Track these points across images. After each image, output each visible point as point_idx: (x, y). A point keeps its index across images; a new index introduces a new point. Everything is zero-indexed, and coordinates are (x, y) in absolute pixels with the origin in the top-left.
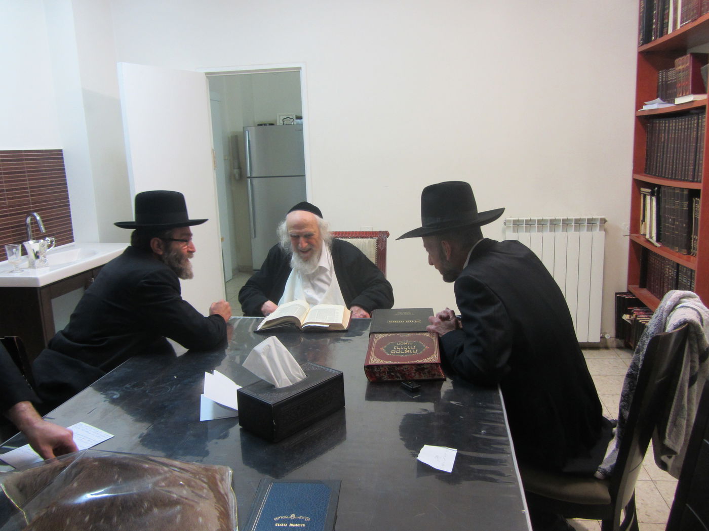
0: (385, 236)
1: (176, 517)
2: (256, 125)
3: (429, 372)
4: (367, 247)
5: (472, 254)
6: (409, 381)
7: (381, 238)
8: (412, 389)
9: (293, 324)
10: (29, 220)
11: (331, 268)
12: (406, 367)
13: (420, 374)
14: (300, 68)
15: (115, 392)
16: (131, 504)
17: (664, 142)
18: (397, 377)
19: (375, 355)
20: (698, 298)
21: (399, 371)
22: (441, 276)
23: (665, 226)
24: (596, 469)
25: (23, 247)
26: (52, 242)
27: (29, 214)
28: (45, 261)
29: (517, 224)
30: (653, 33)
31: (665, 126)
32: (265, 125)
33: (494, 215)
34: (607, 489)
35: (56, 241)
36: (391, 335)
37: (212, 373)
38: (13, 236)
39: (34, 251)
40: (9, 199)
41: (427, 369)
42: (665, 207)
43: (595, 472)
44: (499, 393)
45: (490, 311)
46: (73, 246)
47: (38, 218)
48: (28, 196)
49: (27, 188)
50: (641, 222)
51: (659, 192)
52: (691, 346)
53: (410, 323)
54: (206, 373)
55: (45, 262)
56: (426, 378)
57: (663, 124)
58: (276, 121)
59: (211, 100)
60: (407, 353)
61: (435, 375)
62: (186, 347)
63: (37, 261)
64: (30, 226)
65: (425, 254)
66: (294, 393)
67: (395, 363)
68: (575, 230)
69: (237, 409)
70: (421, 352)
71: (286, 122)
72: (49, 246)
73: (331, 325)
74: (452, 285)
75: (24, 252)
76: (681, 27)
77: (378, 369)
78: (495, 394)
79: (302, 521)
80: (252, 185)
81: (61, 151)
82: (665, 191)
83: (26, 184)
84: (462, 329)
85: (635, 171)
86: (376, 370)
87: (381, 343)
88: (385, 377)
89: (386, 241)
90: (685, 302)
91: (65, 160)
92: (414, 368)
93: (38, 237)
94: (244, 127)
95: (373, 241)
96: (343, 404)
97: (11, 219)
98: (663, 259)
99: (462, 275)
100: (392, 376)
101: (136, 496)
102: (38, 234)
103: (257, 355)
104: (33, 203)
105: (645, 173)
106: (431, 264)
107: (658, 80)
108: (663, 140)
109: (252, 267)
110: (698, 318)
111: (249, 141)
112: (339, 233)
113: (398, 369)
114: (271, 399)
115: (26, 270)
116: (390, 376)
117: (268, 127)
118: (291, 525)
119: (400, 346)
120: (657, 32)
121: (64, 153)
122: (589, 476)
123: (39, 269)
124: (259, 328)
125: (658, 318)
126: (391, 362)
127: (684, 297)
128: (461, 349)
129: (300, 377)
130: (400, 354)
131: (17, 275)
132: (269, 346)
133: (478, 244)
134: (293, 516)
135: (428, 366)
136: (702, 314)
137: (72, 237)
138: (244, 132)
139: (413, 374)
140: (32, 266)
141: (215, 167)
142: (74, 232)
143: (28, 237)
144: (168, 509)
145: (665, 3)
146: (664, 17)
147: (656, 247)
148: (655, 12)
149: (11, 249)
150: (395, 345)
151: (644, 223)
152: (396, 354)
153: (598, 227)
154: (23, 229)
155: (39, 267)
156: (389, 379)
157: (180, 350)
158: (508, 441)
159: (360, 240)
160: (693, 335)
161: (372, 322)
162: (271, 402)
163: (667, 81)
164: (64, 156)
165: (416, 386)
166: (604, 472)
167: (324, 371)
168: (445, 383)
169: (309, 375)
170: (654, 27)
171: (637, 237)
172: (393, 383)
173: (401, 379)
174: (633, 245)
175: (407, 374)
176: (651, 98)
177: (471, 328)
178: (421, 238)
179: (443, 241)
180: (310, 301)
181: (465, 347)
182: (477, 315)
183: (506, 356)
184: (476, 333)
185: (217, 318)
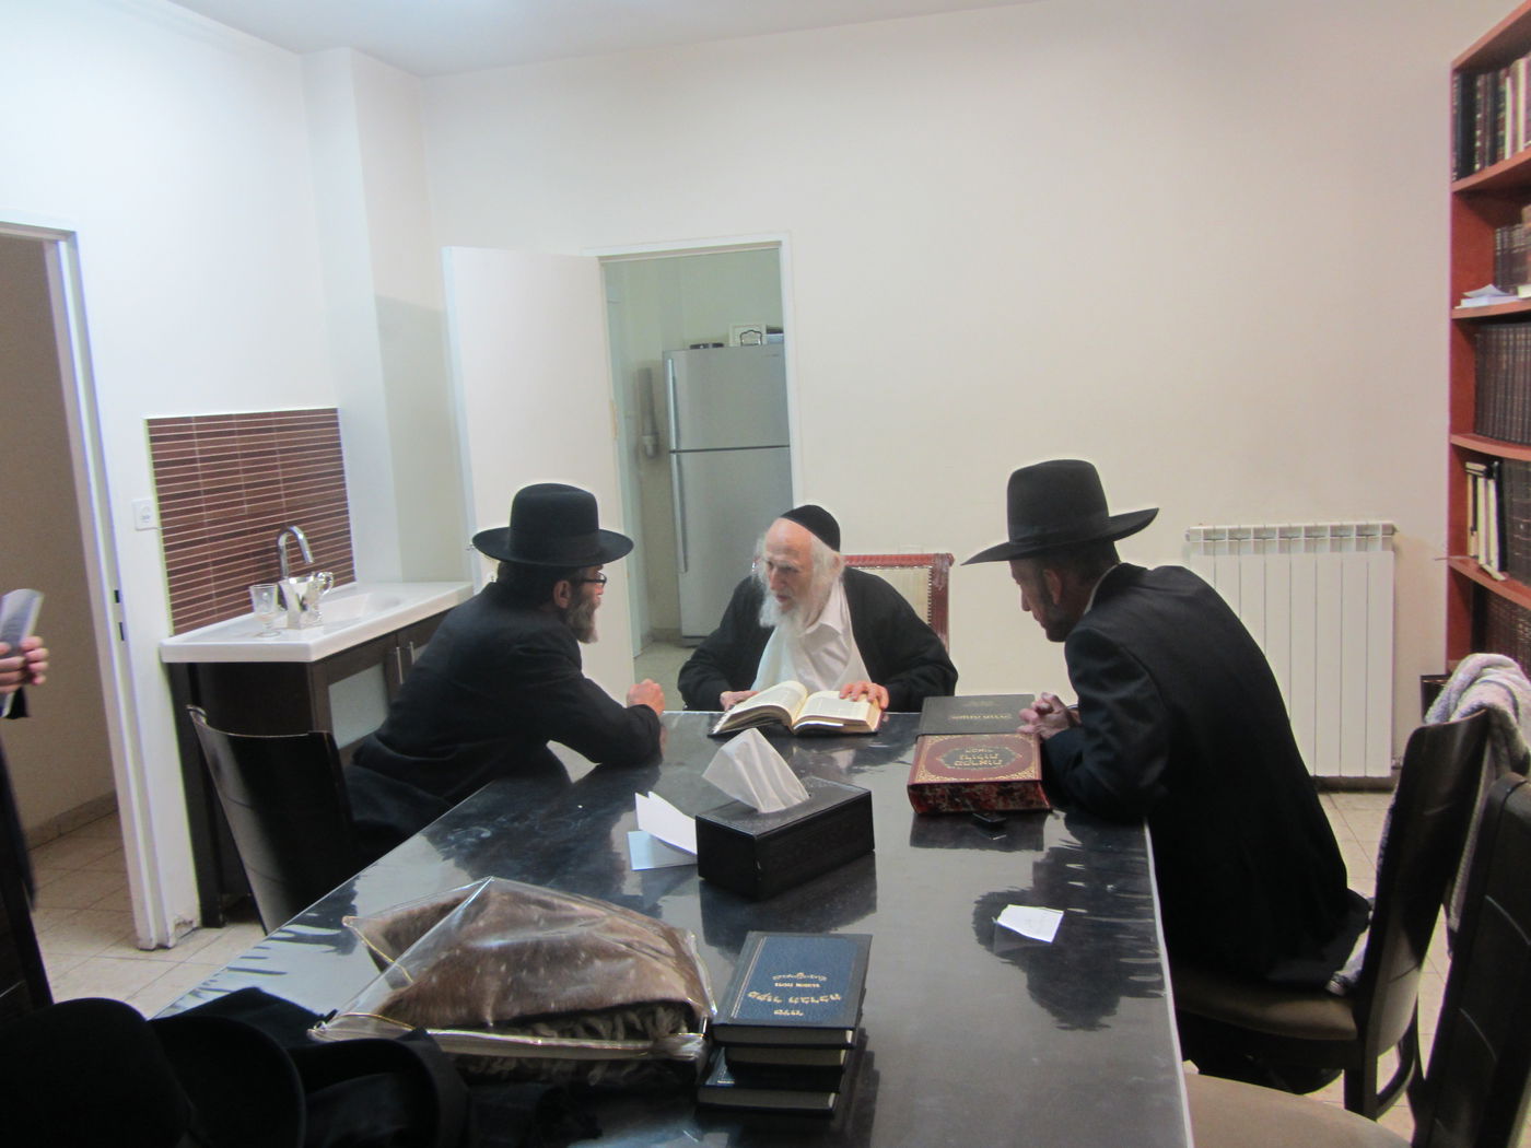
0: (947, 563)
1: (628, 973)
2: (688, 347)
3: (1022, 798)
4: (912, 588)
5: (1098, 591)
6: (986, 811)
7: (938, 569)
8: (991, 823)
9: (778, 721)
10: (283, 541)
11: (846, 631)
12: (981, 787)
13: (1005, 800)
14: (779, 243)
15: (484, 829)
16: (563, 954)
17: (1507, 371)
18: (966, 806)
19: (926, 768)
20: (1516, 667)
21: (969, 796)
22: (1043, 632)
23: (1512, 539)
24: (1330, 977)
25: (278, 589)
26: (328, 579)
27: (284, 528)
28: (317, 615)
30: (1477, 157)
31: (1508, 340)
32: (706, 346)
33: (1140, 521)
34: (1350, 1014)
35: (335, 577)
36: (954, 737)
37: (647, 795)
39: (298, 595)
40: (249, 502)
41: (1018, 790)
42: (1512, 503)
43: (1326, 982)
44: (1143, 832)
45: (1128, 690)
46: (354, 588)
47: (301, 536)
48: (279, 497)
49: (277, 482)
50: (1469, 532)
51: (1500, 469)
53: (990, 719)
54: (637, 794)
55: (316, 617)
56: (1017, 808)
57: (1506, 334)
58: (728, 336)
59: (609, 302)
60: (984, 765)
61: (1031, 802)
62: (592, 759)
63: (304, 615)
64: (285, 551)
65: (1015, 591)
66: (789, 820)
67: (962, 780)
69: (696, 853)
70: (1008, 764)
71: (747, 340)
72: (326, 587)
73: (847, 723)
74: (1062, 645)
75: (282, 601)
76: (1526, 148)
77: (931, 791)
78: (1137, 833)
79: (816, 981)
80: (679, 463)
81: (334, 411)
82: (1510, 470)
83: (277, 475)
84: (1081, 726)
85: (1455, 429)
86: (927, 793)
87: (936, 750)
88: (945, 805)
89: (947, 574)
90: (1490, 674)
91: (341, 427)
92: (995, 789)
93: (302, 572)
94: (663, 353)
95: (924, 572)
96: (872, 845)
97: (253, 539)
98: (1515, 606)
99: (1078, 628)
100: (957, 804)
102: (299, 566)
103: (728, 759)
104: (289, 510)
105: (1475, 432)
106: (1026, 608)
107: (1495, 246)
108: (1504, 366)
109: (679, 630)
110: (1506, 700)
111: (674, 378)
112: (858, 558)
113: (968, 790)
114: (752, 829)
115: (284, 632)
116: (952, 803)
117: (711, 351)
118: (798, 985)
119: (970, 755)
120: (1484, 154)
121: (339, 414)
122: (1317, 991)
123: (308, 630)
124: (717, 729)
125: (1443, 704)
126: (954, 780)
127: (1489, 665)
128: (1078, 759)
129: (799, 798)
130: (971, 766)
131: (269, 640)
132: (747, 744)
133: (1109, 575)
134: (800, 975)
135: (1020, 786)
136: (1516, 694)
137: (352, 572)
138: (664, 364)
139: (994, 801)
140: (294, 624)
141: (616, 434)
142: (356, 561)
143: (280, 571)
144: (615, 961)
145: (1497, 97)
146: (1496, 126)
147: (1496, 580)
148: (1479, 116)
149: (259, 593)
150: (963, 752)
151: (1475, 533)
152: (963, 767)
153: (1380, 542)
154: (272, 558)
155: (307, 626)
156: (952, 810)
157: (577, 766)
158: (1151, 900)
159: (897, 570)
160: (1497, 732)
161: (922, 718)
162: (752, 833)
163: (1515, 252)
164: (340, 421)
165: (998, 819)
166: (1345, 983)
167: (840, 789)
168: (1050, 819)
169: (813, 794)
170: (1478, 144)
171: (1461, 561)
172: (958, 816)
173: (972, 809)
174: (1456, 578)
175: (983, 799)
176: (1480, 284)
177: (1095, 720)
178: (1008, 563)
179: (1045, 571)
180: (811, 689)
181: (1084, 756)
182: (1102, 697)
183: (1156, 769)
184: (1103, 728)
185: (644, 710)
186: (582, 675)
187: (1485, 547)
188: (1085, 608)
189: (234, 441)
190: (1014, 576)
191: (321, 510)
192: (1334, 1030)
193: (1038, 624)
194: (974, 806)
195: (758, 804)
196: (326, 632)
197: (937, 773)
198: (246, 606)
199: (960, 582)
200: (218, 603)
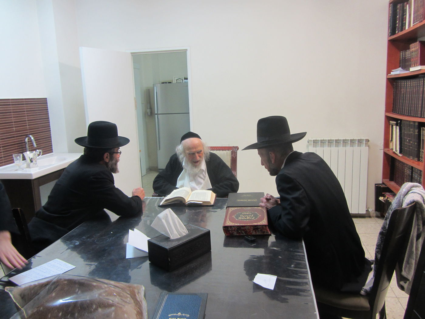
1: (112, 314)
2: (161, 83)
3: (261, 230)
4: (225, 157)
5: (286, 160)
6: (249, 235)
7: (234, 150)
8: (251, 240)
9: (181, 201)
10: (27, 140)
12: (248, 227)
13: (255, 232)
14: (187, 50)
15: (77, 241)
16: (86, 306)
17: (404, 94)
18: (242, 233)
19: (229, 220)
20: (422, 187)
21: (244, 230)
22: (268, 172)
23: (404, 144)
24: (361, 289)
25: (23, 155)
26: (40, 152)
27: (27, 136)
29: (315, 142)
30: (397, 29)
31: (404, 84)
32: (166, 83)
33: (300, 136)
34: (368, 302)
35: (43, 152)
36: (239, 208)
37: (133, 230)
38: (18, 149)
39: (30, 158)
40: (15, 127)
41: (260, 228)
42: (404, 133)
43: (360, 291)
45: (296, 194)
46: (53, 155)
47: (32, 138)
48: (27, 126)
49: (26, 121)
50: (390, 141)
51: (400, 123)
52: (417, 216)
53: (250, 201)
54: (130, 230)
55: (36, 164)
56: (259, 234)
57: (403, 83)
58: (173, 80)
59: (134, 68)
60: (248, 219)
61: (264, 232)
62: (118, 215)
63: (32, 164)
64: (28, 143)
66: (181, 242)
67: (241, 225)
68: (351, 146)
69: (148, 251)
70: (256, 219)
71: (178, 81)
72: (39, 155)
73: (204, 202)
75: (24, 159)
76: (413, 25)
77: (231, 228)
78: (300, 244)
80: (158, 118)
81: (46, 99)
82: (404, 123)
83: (25, 118)
84: (280, 205)
85: (387, 111)
86: (229, 229)
87: (233, 213)
88: (235, 233)
89: (237, 152)
90: (414, 190)
92: (252, 228)
93: (32, 149)
94: (153, 85)
95: (229, 152)
96: (210, 249)
97: (17, 139)
98: (404, 164)
99: (280, 173)
101: (88, 302)
103: (160, 219)
104: (29, 130)
105: (392, 112)
106: (263, 164)
107: (400, 57)
108: (403, 92)
109: (157, 167)
110: (421, 199)
111: (156, 92)
113: (243, 228)
114: (167, 246)
115: (25, 169)
116: (238, 232)
117: (168, 84)
119: (244, 215)
120: (399, 28)
121: (48, 100)
123: (32, 169)
124: (161, 204)
125: (398, 199)
126: (238, 224)
127: (413, 187)
128: (280, 217)
129: (185, 233)
130: (244, 219)
131: (20, 172)
132: (166, 214)
133: (290, 155)
134: (179, 314)
135: (260, 227)
136: (424, 197)
137: (52, 149)
138: (154, 88)
139: (252, 232)
140: (28, 166)
141: (136, 108)
142: (53, 146)
143: (26, 149)
144: (107, 309)
145: (404, 11)
146: (403, 19)
147: (399, 156)
148: (398, 17)
149: (16, 157)
150: (241, 214)
151: (392, 142)
152: (241, 219)
153: (364, 144)
154: (23, 145)
155: (33, 167)
156: (238, 235)
157: (114, 217)
158: (307, 271)
159: (221, 151)
160: (418, 209)
161: (228, 200)
162: (167, 247)
163: (406, 58)
164: (48, 102)
165: (253, 239)
166: (366, 291)
167: (199, 229)
168: (270, 237)
169: (190, 232)
170: (397, 25)
171: (388, 150)
172: (239, 237)
173: (245, 234)
174: (386, 155)
175: (248, 231)
176: (396, 68)
177: (286, 204)
178: (257, 149)
179: (270, 152)
180: (193, 189)
181: (282, 216)
182: (289, 197)
183: (306, 221)
184: (288, 207)
185: (137, 198)
186: (114, 187)
187: (395, 146)
188: (282, 166)
189: (10, 107)
190: (259, 154)
191: (41, 130)
192: (362, 307)
193: (267, 170)
194: (245, 233)
195: (170, 236)
196: (39, 169)
197: (233, 222)
198: (12, 161)
199: (241, 155)
200: (4, 159)
